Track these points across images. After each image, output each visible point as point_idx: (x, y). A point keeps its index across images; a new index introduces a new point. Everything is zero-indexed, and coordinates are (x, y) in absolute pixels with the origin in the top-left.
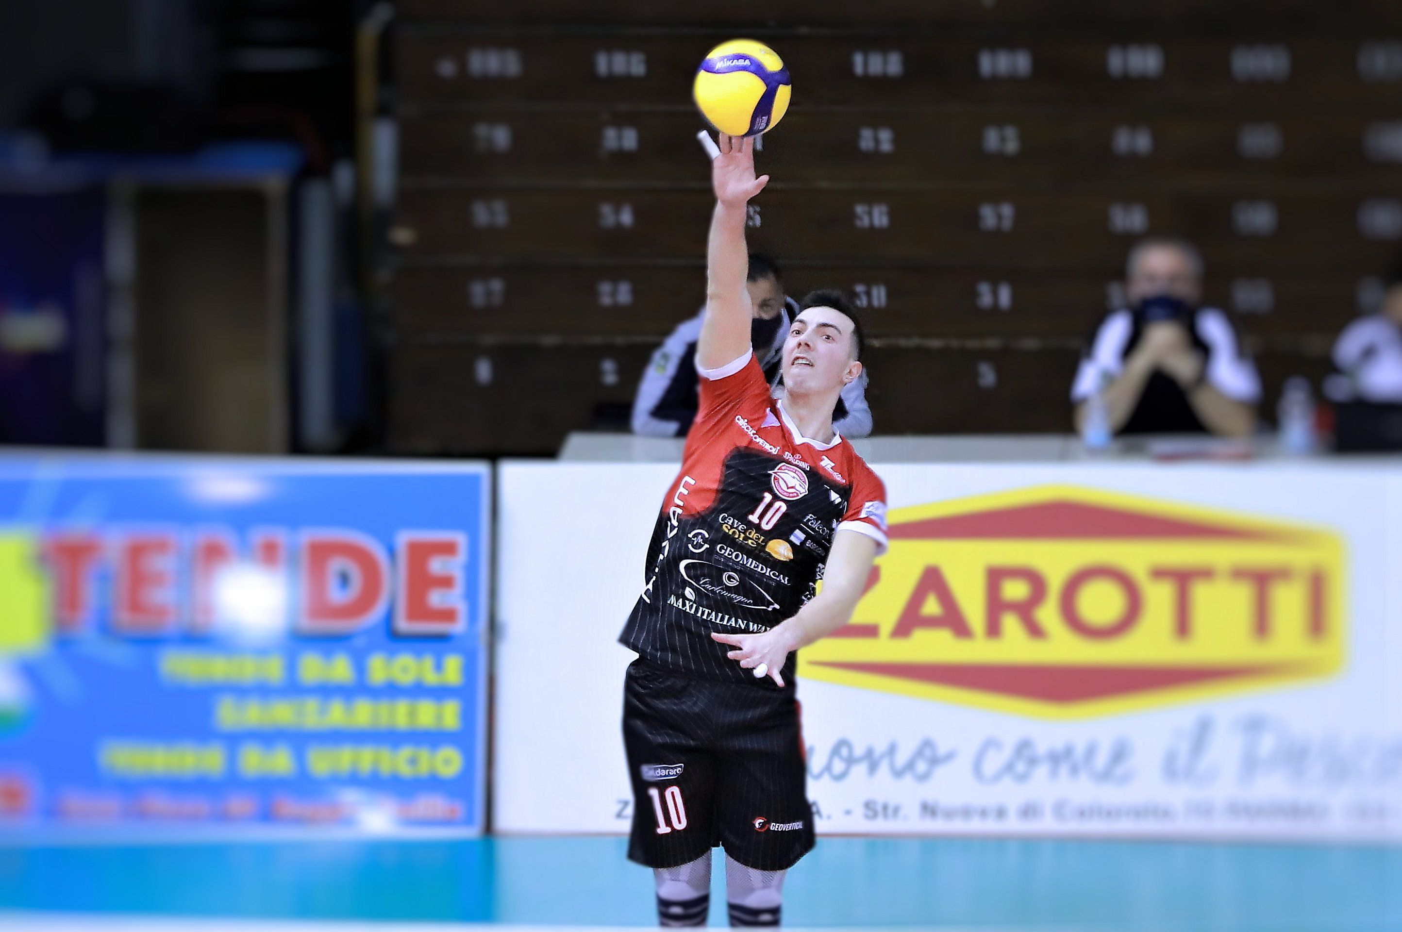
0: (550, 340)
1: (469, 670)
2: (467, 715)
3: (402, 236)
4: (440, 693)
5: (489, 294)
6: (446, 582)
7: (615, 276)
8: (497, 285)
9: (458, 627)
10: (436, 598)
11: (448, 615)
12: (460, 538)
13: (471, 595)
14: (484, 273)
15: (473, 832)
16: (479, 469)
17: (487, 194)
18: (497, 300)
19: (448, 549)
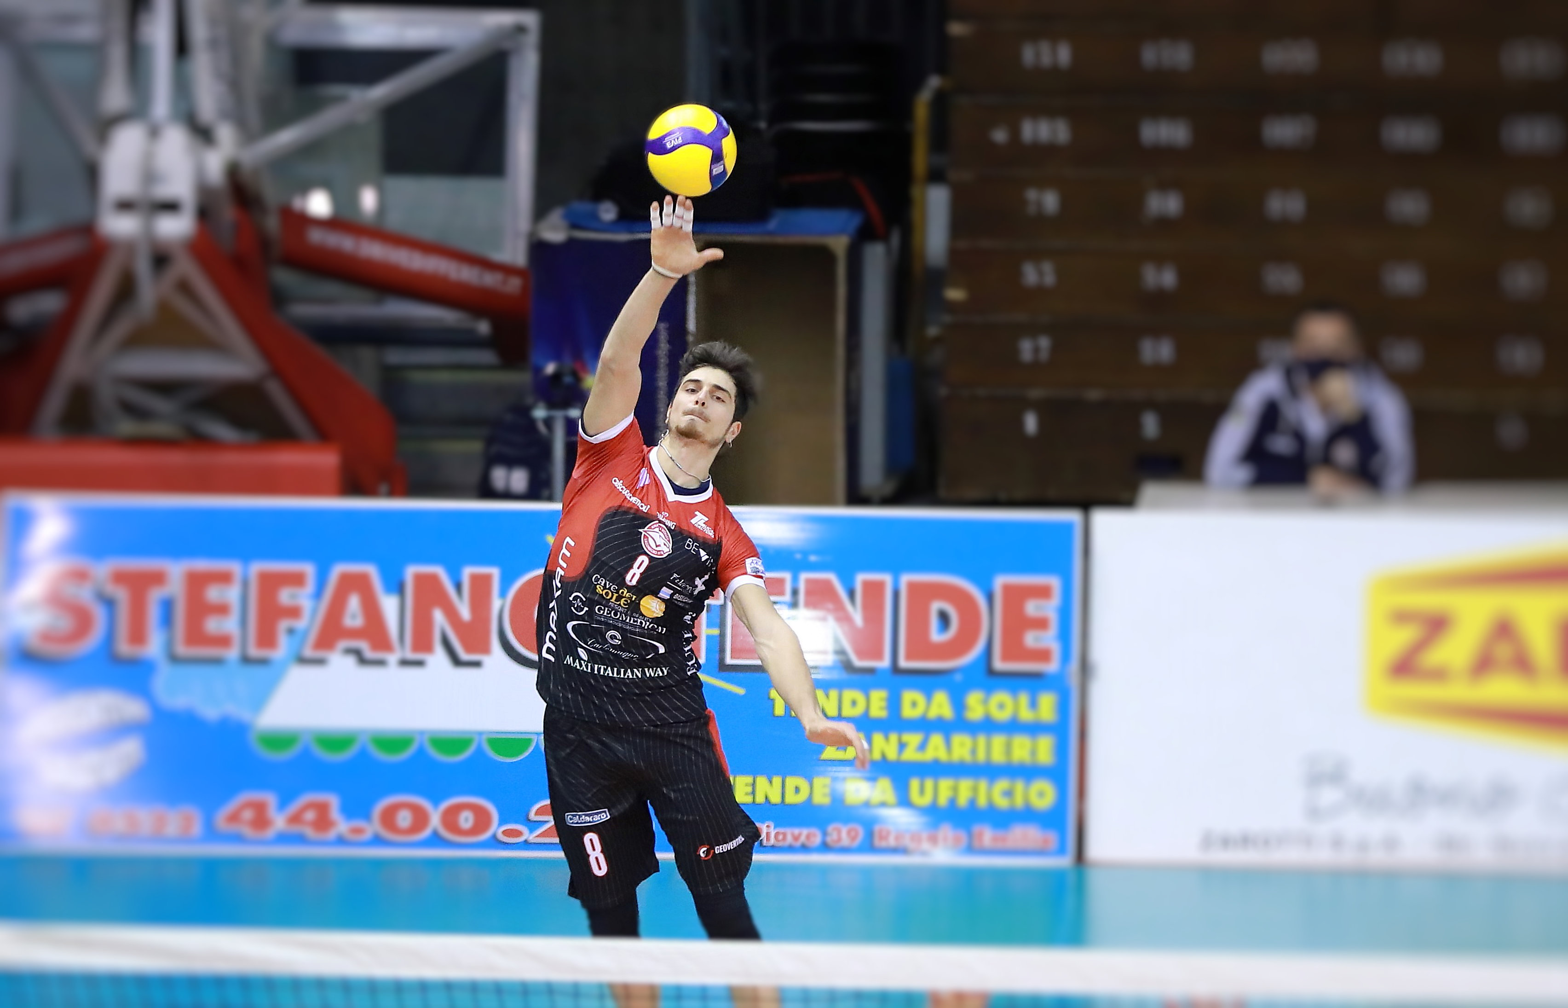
0: (1094, 395)
1: (1063, 707)
2: (1061, 750)
3: (955, 294)
4: (1034, 729)
5: (1036, 350)
6: (1041, 624)
7: (1156, 332)
8: (1044, 342)
9: (1052, 667)
10: (1031, 639)
11: (1043, 655)
12: (1054, 582)
13: (1064, 636)
14: (1033, 330)
15: (1065, 861)
16: (1072, 516)
17: (1036, 255)
18: (1044, 355)
19: (1043, 592)
